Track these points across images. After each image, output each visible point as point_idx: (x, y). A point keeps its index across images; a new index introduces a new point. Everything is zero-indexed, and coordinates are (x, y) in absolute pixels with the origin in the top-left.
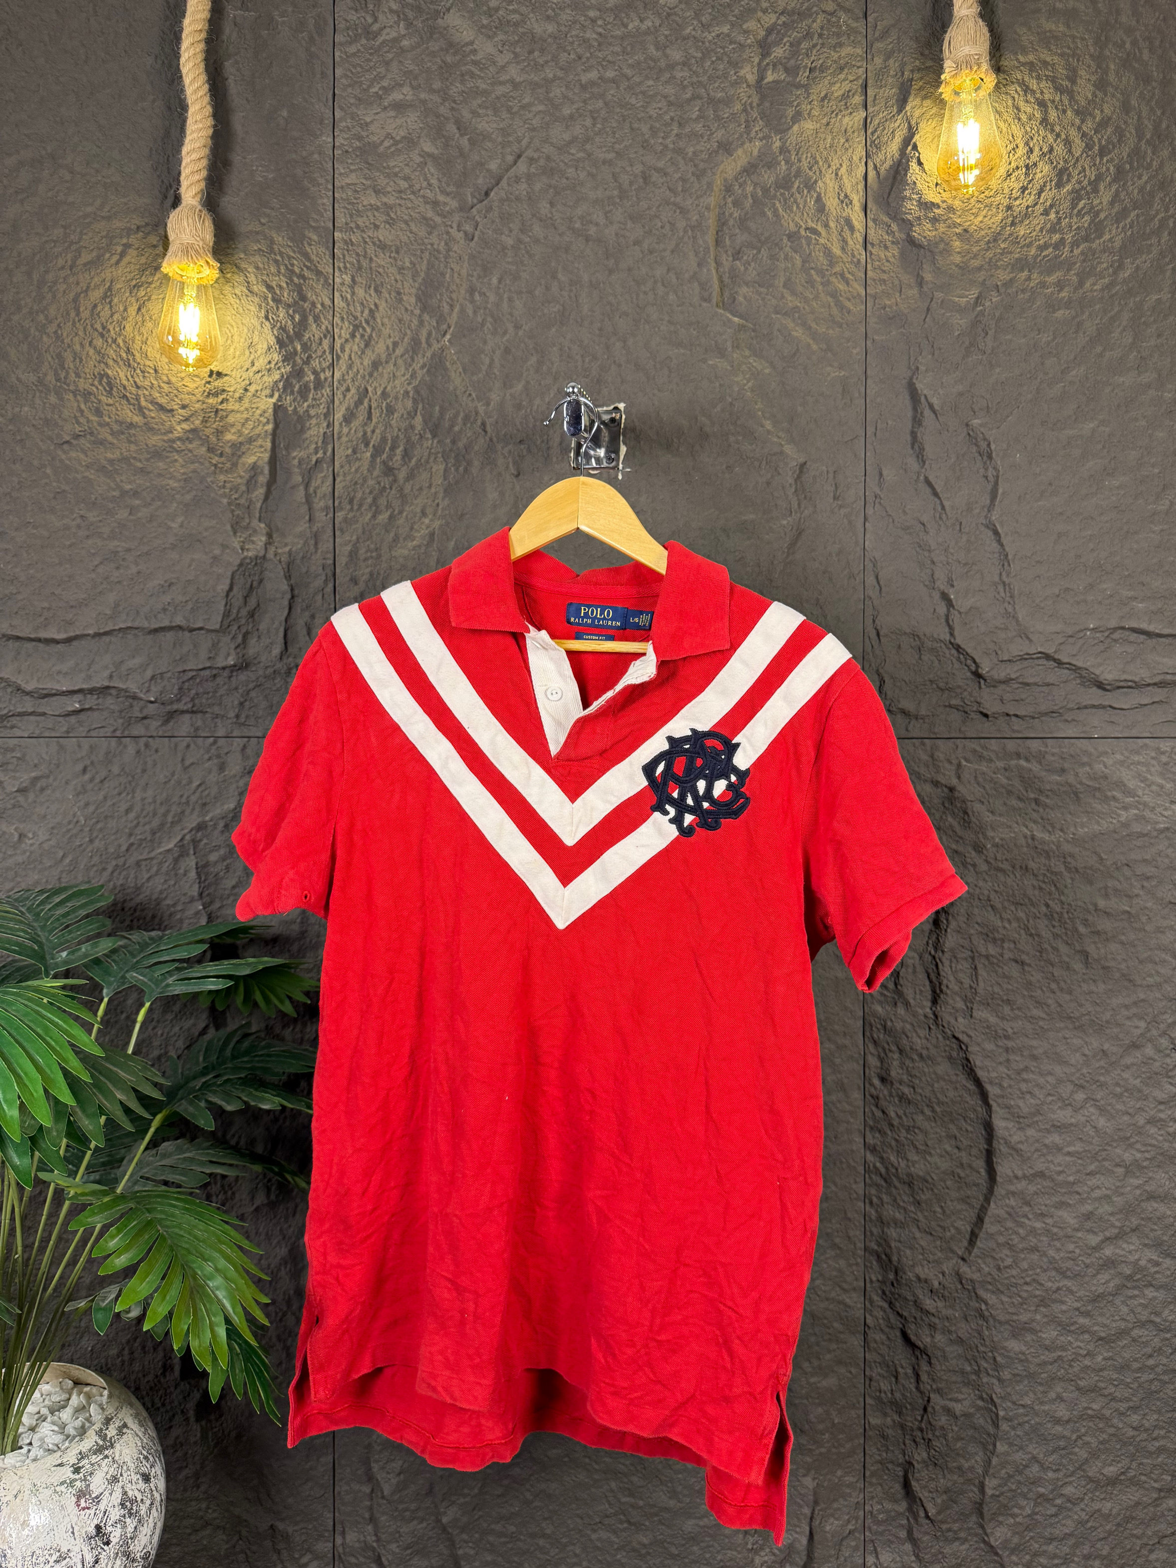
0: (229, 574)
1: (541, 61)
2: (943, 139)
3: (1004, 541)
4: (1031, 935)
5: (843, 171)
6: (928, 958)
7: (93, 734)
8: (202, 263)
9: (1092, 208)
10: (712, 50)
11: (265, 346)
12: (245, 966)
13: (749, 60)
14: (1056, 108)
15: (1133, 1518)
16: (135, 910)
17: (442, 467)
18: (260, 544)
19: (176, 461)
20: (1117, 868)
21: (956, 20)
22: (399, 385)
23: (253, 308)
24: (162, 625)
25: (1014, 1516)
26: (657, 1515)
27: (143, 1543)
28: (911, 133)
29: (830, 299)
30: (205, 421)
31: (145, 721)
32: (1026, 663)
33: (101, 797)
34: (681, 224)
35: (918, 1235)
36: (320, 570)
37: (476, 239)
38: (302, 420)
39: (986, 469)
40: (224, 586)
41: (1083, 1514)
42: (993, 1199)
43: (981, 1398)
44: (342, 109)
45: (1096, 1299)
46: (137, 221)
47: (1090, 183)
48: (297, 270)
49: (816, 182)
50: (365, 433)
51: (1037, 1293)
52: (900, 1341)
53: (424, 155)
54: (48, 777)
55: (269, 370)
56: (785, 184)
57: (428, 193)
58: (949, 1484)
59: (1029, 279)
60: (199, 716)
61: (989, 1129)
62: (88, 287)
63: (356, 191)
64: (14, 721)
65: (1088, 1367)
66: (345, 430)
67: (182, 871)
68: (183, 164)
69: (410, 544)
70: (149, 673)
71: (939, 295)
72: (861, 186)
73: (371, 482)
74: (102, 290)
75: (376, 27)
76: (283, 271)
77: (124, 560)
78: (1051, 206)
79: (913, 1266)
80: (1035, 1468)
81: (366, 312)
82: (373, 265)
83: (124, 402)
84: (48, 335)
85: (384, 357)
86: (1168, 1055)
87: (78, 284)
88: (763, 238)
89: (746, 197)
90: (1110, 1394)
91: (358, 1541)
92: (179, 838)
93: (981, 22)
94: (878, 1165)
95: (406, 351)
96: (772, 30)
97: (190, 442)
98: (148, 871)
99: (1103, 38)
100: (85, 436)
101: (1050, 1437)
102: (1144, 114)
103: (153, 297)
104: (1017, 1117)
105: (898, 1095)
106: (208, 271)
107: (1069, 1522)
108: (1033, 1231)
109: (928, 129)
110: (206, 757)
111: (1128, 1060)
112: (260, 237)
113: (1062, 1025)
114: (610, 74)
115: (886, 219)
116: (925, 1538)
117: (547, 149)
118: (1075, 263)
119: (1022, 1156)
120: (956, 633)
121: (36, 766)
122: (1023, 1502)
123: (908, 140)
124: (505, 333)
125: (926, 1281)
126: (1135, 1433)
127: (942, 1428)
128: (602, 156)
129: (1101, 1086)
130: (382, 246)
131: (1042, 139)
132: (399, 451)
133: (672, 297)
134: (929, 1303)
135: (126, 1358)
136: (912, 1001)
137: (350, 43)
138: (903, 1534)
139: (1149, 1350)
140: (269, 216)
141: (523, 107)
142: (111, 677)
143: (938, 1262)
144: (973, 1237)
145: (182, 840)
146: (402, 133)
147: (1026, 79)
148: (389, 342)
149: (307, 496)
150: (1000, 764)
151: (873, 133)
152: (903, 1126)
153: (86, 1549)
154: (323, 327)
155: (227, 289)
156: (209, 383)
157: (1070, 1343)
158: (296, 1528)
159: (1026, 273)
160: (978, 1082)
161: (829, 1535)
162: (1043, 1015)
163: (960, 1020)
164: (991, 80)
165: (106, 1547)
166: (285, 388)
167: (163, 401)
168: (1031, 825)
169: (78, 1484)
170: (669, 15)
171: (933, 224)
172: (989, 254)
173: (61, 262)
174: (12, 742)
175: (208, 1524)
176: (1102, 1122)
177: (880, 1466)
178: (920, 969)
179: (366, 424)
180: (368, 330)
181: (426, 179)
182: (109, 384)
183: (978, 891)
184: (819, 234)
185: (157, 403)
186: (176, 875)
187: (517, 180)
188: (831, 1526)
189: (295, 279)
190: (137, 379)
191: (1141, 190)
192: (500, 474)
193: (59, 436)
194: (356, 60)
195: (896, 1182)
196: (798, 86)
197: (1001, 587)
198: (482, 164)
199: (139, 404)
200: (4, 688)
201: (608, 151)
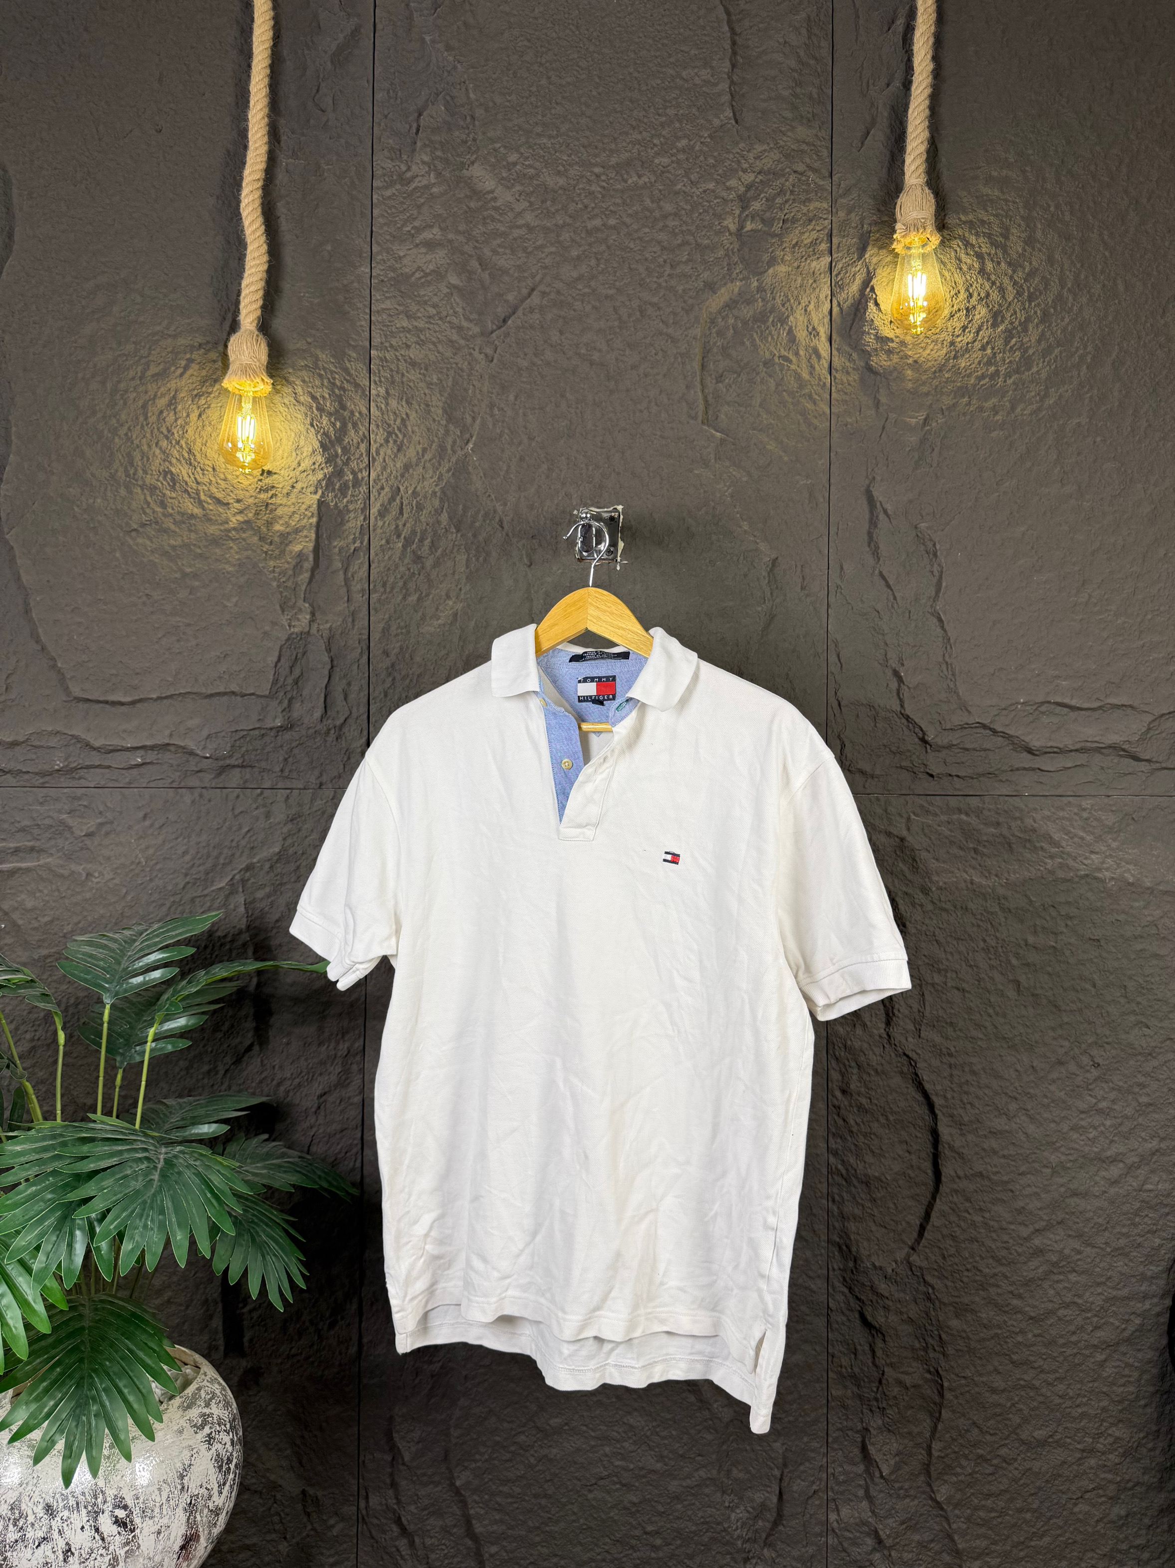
0: (278, 647)
1: (553, 210)
3: (946, 626)
4: (971, 966)
5: (811, 307)
7: (152, 785)
8: (258, 380)
9: (1022, 344)
10: (700, 203)
11: (310, 449)
13: (731, 213)
14: (993, 261)
15: (1060, 1476)
17: (465, 557)
18: (306, 621)
19: (231, 548)
20: (1044, 909)
21: (906, 188)
22: (429, 485)
23: (299, 416)
24: (218, 691)
25: (955, 1474)
26: (644, 1476)
28: (870, 277)
29: (799, 417)
30: (257, 514)
31: (200, 774)
32: (966, 732)
33: (160, 841)
34: (672, 352)
35: (874, 1228)
36: (357, 645)
37: (495, 361)
38: (341, 514)
39: (932, 566)
40: (272, 659)
41: (1016, 1472)
42: (938, 1196)
43: (929, 1372)
44: (378, 244)
45: (1027, 1283)
46: (199, 339)
47: (1020, 324)
48: (338, 383)
49: (788, 317)
50: (397, 526)
51: (978, 1278)
52: (858, 1322)
53: (451, 286)
54: (112, 823)
55: (314, 470)
56: (761, 318)
57: (455, 320)
58: (901, 1448)
59: (969, 404)
60: (248, 770)
61: (935, 1134)
62: (155, 396)
63: (391, 316)
64: (82, 772)
65: (1019, 1343)
66: (380, 523)
67: (232, 906)
68: (243, 295)
69: (435, 623)
70: (205, 733)
71: (892, 416)
72: (827, 320)
73: (402, 569)
74: (167, 398)
75: (409, 175)
76: (326, 384)
77: (184, 633)
78: (988, 343)
79: (869, 1256)
80: (976, 1431)
81: (399, 421)
82: (405, 379)
83: (186, 496)
84: (120, 437)
85: (414, 460)
86: (1088, 1071)
87: (146, 392)
88: (742, 364)
89: (728, 328)
90: (1039, 1367)
91: (381, 1504)
92: (230, 878)
93: (927, 190)
94: (840, 1167)
95: (434, 457)
96: (751, 187)
97: (244, 532)
98: (202, 906)
99: (1031, 202)
100: (150, 525)
101: (988, 1405)
102: (1066, 266)
103: (213, 405)
104: (960, 1125)
105: (857, 1105)
106: (263, 386)
107: (1005, 1480)
108: (973, 1224)
109: (885, 274)
110: (254, 806)
111: (1055, 1075)
112: (306, 354)
113: (998, 1044)
114: (612, 222)
115: (847, 349)
116: (882, 1495)
117: (558, 285)
118: (1008, 392)
119: (963, 1158)
120: (906, 705)
121: (101, 813)
122: (964, 1462)
123: (867, 283)
124: (520, 443)
125: (881, 1268)
126: (1061, 1401)
127: (895, 1398)
128: (604, 292)
129: (1031, 1097)
130: (413, 364)
131: (980, 286)
132: (427, 542)
133: (664, 415)
134: (883, 1287)
136: (868, 1023)
137: (387, 188)
138: (861, 1493)
139: (1072, 1328)
140: (314, 336)
141: (537, 248)
142: (171, 735)
143: (891, 1252)
144: (922, 1229)
145: (232, 879)
146: (431, 267)
147: (967, 235)
148: (419, 448)
149: (346, 580)
150: (944, 818)
151: (837, 276)
152: (861, 1132)
154: (361, 433)
155: (277, 398)
156: (261, 480)
157: (1005, 1322)
158: (324, 1493)
159: (966, 399)
160: (925, 1094)
161: (796, 1495)
163: (910, 1039)
164: (935, 240)
166: (327, 486)
167: (220, 495)
168: (970, 871)
170: (663, 172)
171: (888, 356)
172: (935, 382)
173: (132, 373)
174: (80, 792)
176: (1031, 1129)
177: (840, 1433)
179: (397, 519)
180: (400, 436)
181: (452, 308)
182: (173, 480)
183: (924, 928)
184: (790, 361)
185: (215, 498)
186: (227, 910)
187: (532, 310)
188: (798, 1486)
189: (337, 391)
190: (197, 477)
191: (1064, 330)
192: (514, 564)
193: (127, 524)
194: (392, 203)
195: (855, 1181)
196: (774, 235)
197: (944, 667)
198: (501, 295)
199: (199, 498)
200: (74, 744)
201: (610, 288)
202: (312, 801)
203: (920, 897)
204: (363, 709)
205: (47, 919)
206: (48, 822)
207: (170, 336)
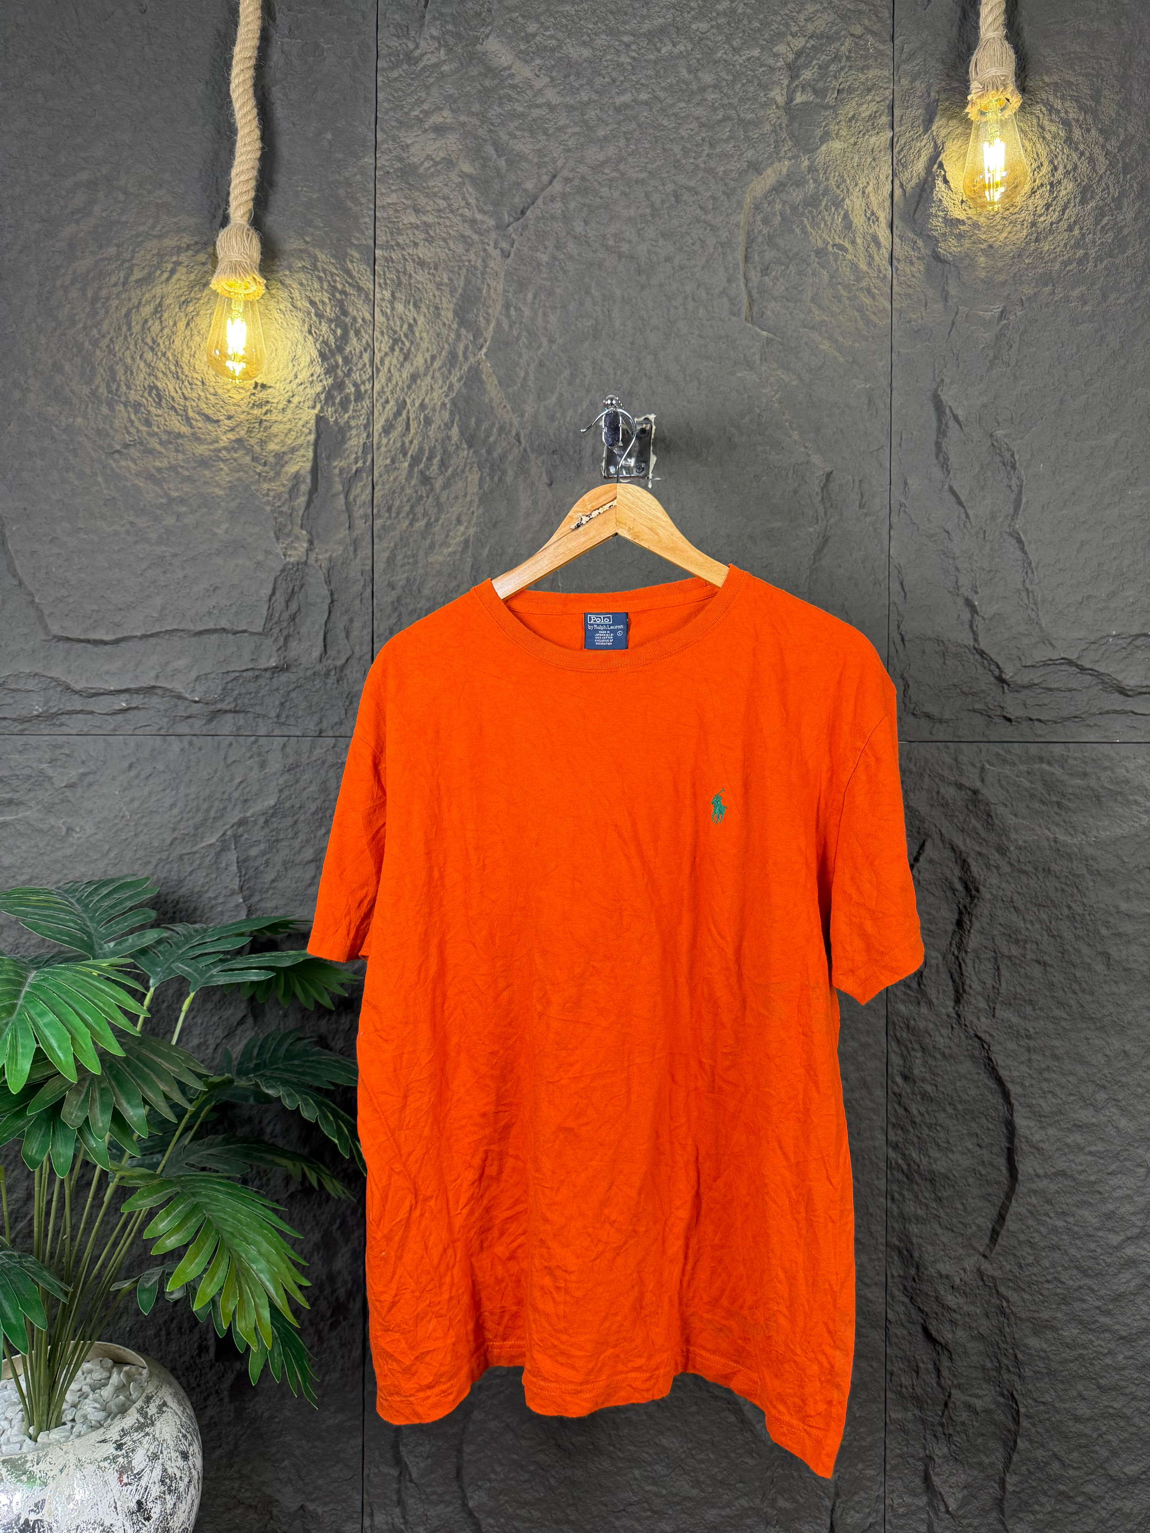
0: (272, 579)
1: (576, 85)
2: (969, 157)
3: (1026, 548)
4: (1053, 936)
5: (870, 189)
6: (950, 956)
7: (138, 732)
8: (249, 279)
9: (1116, 223)
10: (743, 73)
11: (308, 359)
12: (287, 958)
13: (779, 83)
14: (1081, 127)
16: (178, 902)
17: (477, 477)
18: (303, 550)
19: (221, 469)
20: (1139, 872)
21: (982, 42)
22: (437, 397)
23: (296, 323)
24: (207, 628)
25: (1032, 1512)
26: (679, 1504)
27: (181, 1520)
28: (937, 153)
29: (857, 314)
30: (249, 431)
31: (189, 720)
32: (1049, 669)
33: (146, 793)
34: (711, 241)
35: (939, 1231)
36: (359, 577)
37: (512, 256)
38: (343, 431)
39: (1010, 479)
40: (266, 592)
41: (1104, 1513)
42: (1014, 1197)
43: (1003, 1395)
44: (383, 131)
45: (1118, 1298)
46: (187, 240)
47: (1114, 200)
48: (339, 286)
49: (843, 200)
50: (403, 444)
51: (1059, 1290)
52: (920, 1336)
53: (463, 175)
54: (95, 773)
55: (312, 382)
56: (813, 202)
57: (466, 212)
58: (970, 1479)
59: (1053, 293)
60: (241, 715)
61: (1010, 1127)
62: (139, 303)
63: (397, 211)
64: (63, 718)
65: (1108, 1366)
66: (384, 441)
67: (223, 865)
68: (233, 185)
69: (446, 551)
70: (194, 674)
71: (964, 309)
72: (888, 204)
73: (408, 491)
74: (152, 305)
75: (417, 53)
76: (325, 287)
77: (170, 564)
78: (1075, 222)
79: (935, 1262)
80: (1056, 1465)
81: (405, 327)
82: (413, 281)
83: (172, 413)
84: (101, 348)
85: (422, 370)
87: (130, 300)
88: (791, 254)
89: (775, 214)
90: (1131, 1393)
91: (387, 1523)
92: (221, 833)
93: (1006, 44)
94: (900, 1161)
95: (444, 364)
96: (801, 53)
97: (236, 452)
98: (191, 864)
99: (1127, 59)
100: (134, 445)
101: (1070, 1435)
103: (202, 313)
104: (1039, 1116)
105: (921, 1093)
106: (255, 287)
107: (1090, 1521)
108: (1054, 1230)
109: (954, 148)
110: (248, 755)
112: (304, 255)
113: (1084, 1025)
114: (644, 96)
115: (911, 235)
117: (583, 169)
118: (1099, 278)
119: (1043, 1154)
120: (980, 639)
121: (83, 762)
122: (1043, 1499)
123: (935, 159)
124: (539, 347)
125: (947, 1277)
127: (963, 1423)
128: (634, 176)
129: (1123, 1086)
130: (422, 263)
131: (1067, 157)
132: (436, 461)
133: (702, 312)
134: (950, 1300)
135: (163, 1338)
136: (935, 1001)
137: (392, 69)
138: (923, 1528)
140: (312, 235)
141: (559, 129)
142: (157, 677)
143: (959, 1259)
144: (995, 1235)
145: (224, 835)
146: (442, 155)
147: (1051, 98)
148: (428, 356)
149: (347, 504)
150: (1023, 768)
151: (899, 153)
152: (925, 1123)
153: (128, 1525)
154: (364, 341)
155: (272, 304)
156: (254, 394)
157: (1091, 1341)
158: (325, 1509)
159: (1050, 287)
160: (999, 1081)
161: (850, 1528)
162: (1065, 1016)
163: (983, 1019)
164: (1016, 101)
165: (146, 1523)
166: (326, 400)
167: (209, 412)
168: (1053, 828)
169: (121, 1460)
170: (701, 39)
171: (959, 240)
172: (1014, 269)
173: (114, 279)
174: (61, 739)
175: (241, 1503)
176: (1123, 1122)
177: (900, 1460)
178: (943, 969)
179: (404, 435)
180: (407, 344)
181: (464, 199)
182: (159, 396)
183: (1001, 893)
184: (846, 251)
185: (204, 414)
186: (218, 869)
187: (553, 199)
188: (852, 1519)
189: (338, 295)
190: (185, 391)
192: (533, 483)
193: (110, 446)
194: (398, 85)
195: (917, 1178)
196: (827, 107)
197: (1024, 594)
198: (519, 184)
199: (187, 415)
200: (55, 687)
201: (641, 171)
202: (312, 749)
203: (994, 858)
204: (367, 648)
205: (25, 877)
206: (27, 771)
207: (155, 237)
